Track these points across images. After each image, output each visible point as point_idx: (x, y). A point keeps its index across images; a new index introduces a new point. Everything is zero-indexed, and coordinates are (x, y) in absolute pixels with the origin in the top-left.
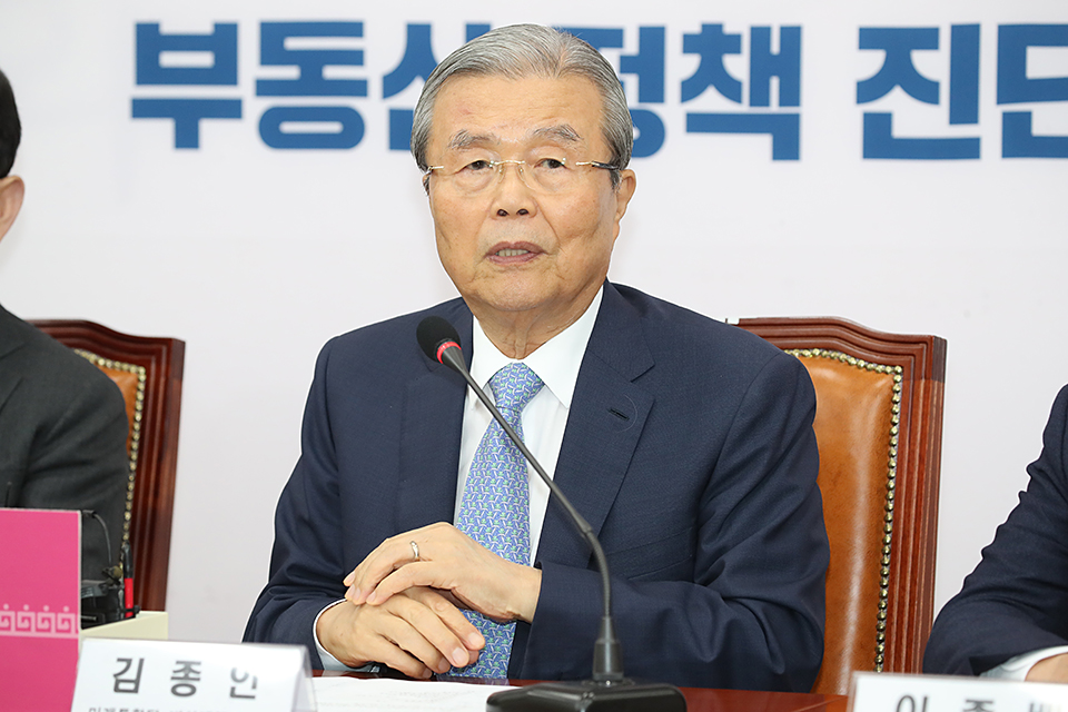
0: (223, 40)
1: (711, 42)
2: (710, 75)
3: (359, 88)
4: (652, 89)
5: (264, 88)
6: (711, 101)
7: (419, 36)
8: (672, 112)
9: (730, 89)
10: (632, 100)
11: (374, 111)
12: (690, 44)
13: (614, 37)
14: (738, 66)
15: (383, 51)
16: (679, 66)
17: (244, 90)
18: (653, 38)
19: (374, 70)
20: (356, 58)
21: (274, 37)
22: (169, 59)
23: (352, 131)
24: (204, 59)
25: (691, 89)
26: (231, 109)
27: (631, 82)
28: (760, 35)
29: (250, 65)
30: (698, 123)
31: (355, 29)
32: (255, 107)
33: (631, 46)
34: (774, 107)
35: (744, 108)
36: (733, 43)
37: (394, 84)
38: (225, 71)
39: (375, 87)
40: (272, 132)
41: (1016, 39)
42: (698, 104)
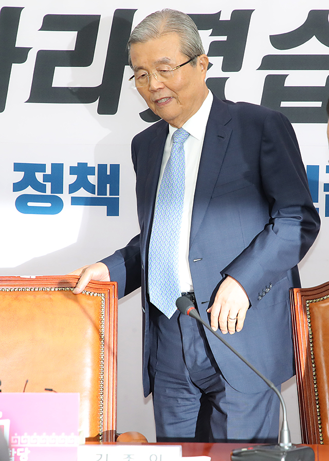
1: (81, 170)
2: (82, 184)
4: (58, 188)
6: (82, 193)
8: (66, 197)
9: (90, 188)
10: (48, 192)
12: (73, 170)
13: (42, 168)
14: (93, 179)
16: (69, 179)
18: (58, 168)
27: (48, 185)
28: (102, 168)
30: (76, 201)
33: (48, 171)
34: (108, 196)
35: (96, 196)
36: (91, 171)
42: (77, 194)
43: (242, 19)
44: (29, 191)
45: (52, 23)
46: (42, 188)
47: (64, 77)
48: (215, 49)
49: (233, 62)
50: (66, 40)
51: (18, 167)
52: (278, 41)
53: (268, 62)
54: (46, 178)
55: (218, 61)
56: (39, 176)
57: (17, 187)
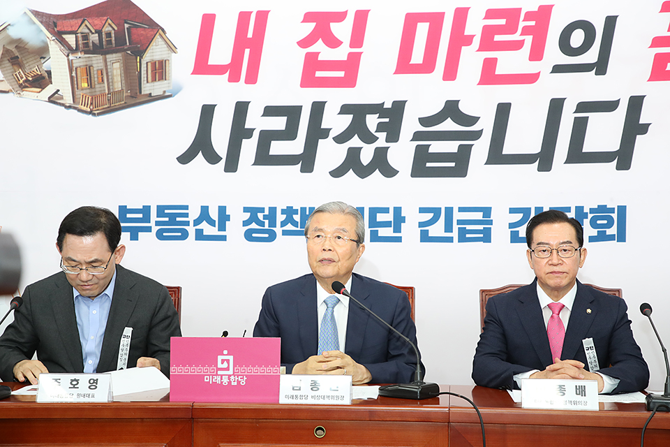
0: (146, 210)
1: (289, 212)
2: (289, 220)
3: (187, 223)
4: (273, 224)
5: (157, 223)
6: (289, 227)
7: (205, 210)
8: (278, 230)
9: (295, 224)
10: (267, 227)
11: (191, 230)
12: (283, 212)
13: (262, 210)
14: (297, 218)
15: (194, 214)
16: (280, 217)
17: (152, 224)
18: (273, 210)
19: (191, 219)
20: (186, 215)
21: (161, 210)
22: (129, 216)
23: (184, 235)
24: (140, 216)
25: (283, 224)
26: (149, 229)
27: (267, 222)
28: (303, 209)
29: (154, 217)
30: (285, 233)
31: (186, 207)
32: (155, 229)
33: (267, 212)
35: (299, 229)
36: (296, 212)
37: (197, 222)
38: (147, 218)
39: (192, 223)
40: (160, 235)
41: (374, 211)
42: (285, 228)
43: (399, 107)
44: (254, 226)
45: (270, 111)
46: (262, 224)
47: (277, 148)
48: (380, 127)
49: (393, 136)
50: (279, 123)
51: (246, 210)
52: (424, 121)
53: (417, 136)
54: (265, 217)
55: (382, 136)
56: (260, 216)
57: (245, 223)
